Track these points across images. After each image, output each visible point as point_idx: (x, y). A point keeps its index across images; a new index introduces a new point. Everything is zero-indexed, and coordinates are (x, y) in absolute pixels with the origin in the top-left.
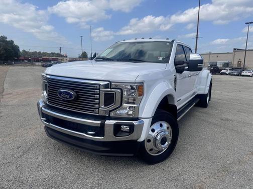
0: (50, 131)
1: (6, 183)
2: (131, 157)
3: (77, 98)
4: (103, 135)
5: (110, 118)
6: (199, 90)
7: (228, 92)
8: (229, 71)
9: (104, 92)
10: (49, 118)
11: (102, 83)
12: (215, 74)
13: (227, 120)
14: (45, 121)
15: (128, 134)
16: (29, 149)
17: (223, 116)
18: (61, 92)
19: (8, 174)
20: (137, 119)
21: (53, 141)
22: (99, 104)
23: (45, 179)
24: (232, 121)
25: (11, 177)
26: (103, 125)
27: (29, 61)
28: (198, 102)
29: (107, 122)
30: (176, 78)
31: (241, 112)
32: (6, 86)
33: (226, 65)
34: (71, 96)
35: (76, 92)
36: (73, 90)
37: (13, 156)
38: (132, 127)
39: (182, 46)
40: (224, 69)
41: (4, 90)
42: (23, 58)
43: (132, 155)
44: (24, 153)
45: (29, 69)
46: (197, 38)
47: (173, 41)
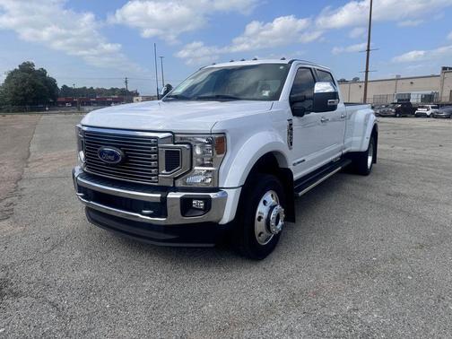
0: (91, 213)
1: (26, 286)
2: (211, 248)
3: (126, 160)
4: (165, 215)
5: (175, 189)
6: (350, 144)
7: (418, 148)
8: (431, 111)
9: (164, 150)
10: (89, 192)
11: (161, 135)
12: (406, 117)
13: (398, 195)
14: (82, 197)
15: (201, 213)
16: (62, 241)
17: (394, 189)
18: (104, 151)
19: (30, 275)
20: (216, 190)
21: (98, 229)
22: (158, 168)
23: (82, 281)
24: (405, 196)
25: (33, 278)
26: (164, 200)
27: (74, 104)
28: (348, 166)
29: (171, 195)
30: (291, 125)
31: (429, 181)
32: (33, 148)
33: (428, 99)
34: (117, 157)
35: (124, 151)
36: (119, 147)
37: (37, 250)
38: (208, 201)
39: (310, 69)
40: (422, 107)
41: (29, 154)
42: (63, 99)
43: (212, 245)
44: (54, 246)
45: (73, 118)
46: (368, 50)
47: (291, 62)
